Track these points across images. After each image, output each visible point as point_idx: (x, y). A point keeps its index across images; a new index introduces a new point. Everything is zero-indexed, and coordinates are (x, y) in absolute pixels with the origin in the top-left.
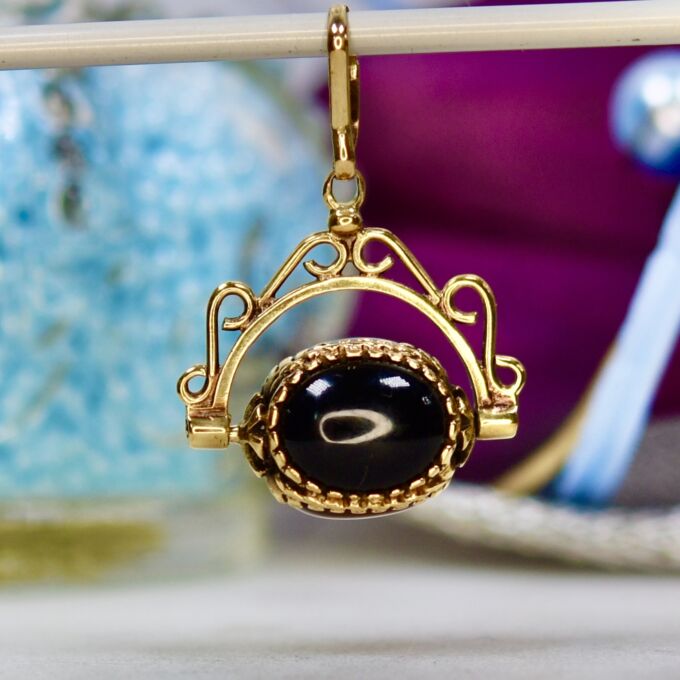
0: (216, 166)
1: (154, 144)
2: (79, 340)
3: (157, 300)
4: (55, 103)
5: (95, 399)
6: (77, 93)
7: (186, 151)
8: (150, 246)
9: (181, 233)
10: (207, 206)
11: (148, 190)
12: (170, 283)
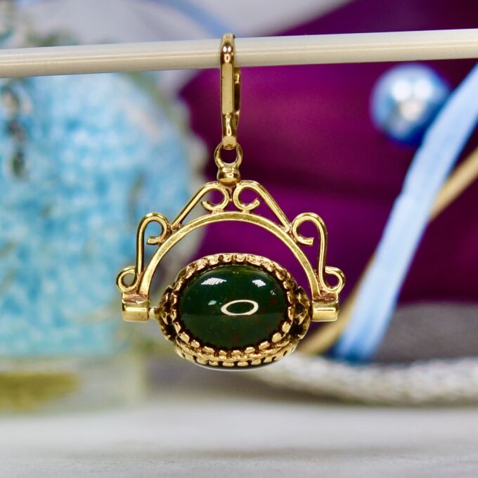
0: (113, 140)
1: (72, 125)
2: (23, 254)
3: (74, 227)
4: (7, 99)
5: (34, 293)
6: (22, 92)
7: (94, 130)
8: (70, 192)
9: (90, 184)
10: (107, 166)
11: (68, 156)
12: (83, 216)
